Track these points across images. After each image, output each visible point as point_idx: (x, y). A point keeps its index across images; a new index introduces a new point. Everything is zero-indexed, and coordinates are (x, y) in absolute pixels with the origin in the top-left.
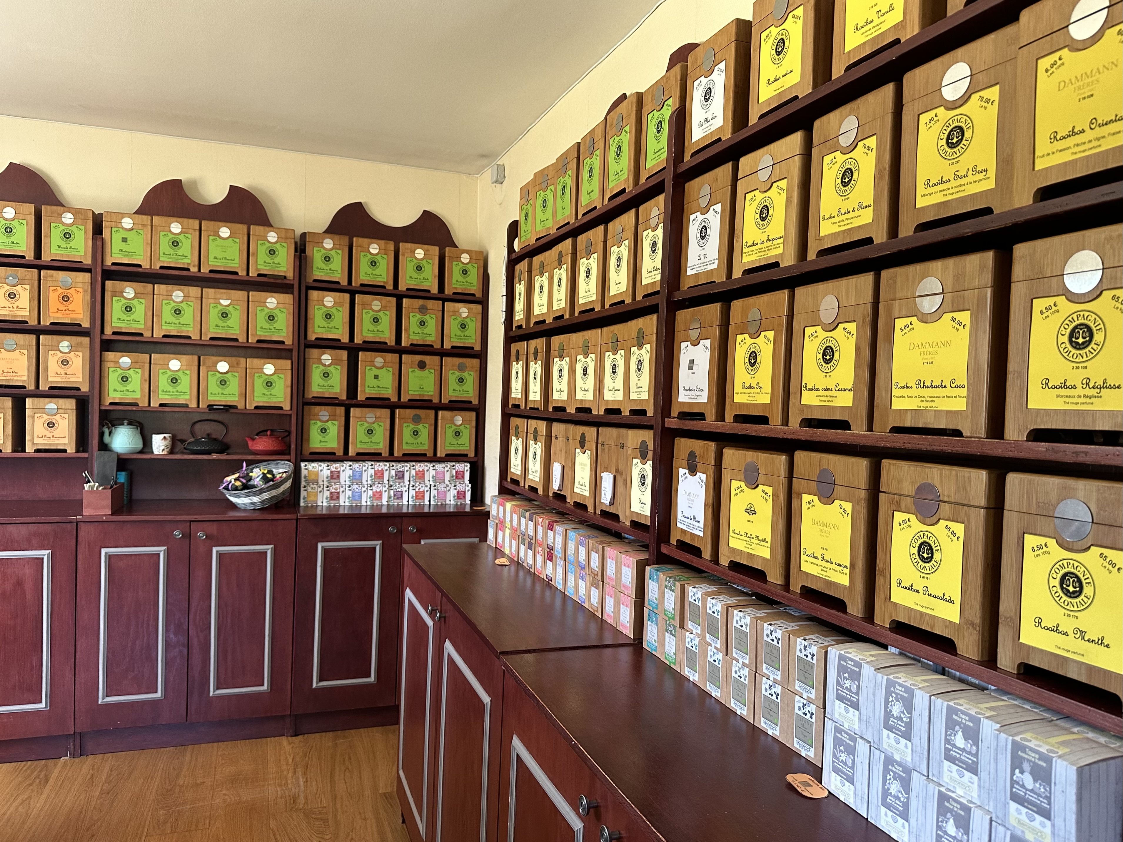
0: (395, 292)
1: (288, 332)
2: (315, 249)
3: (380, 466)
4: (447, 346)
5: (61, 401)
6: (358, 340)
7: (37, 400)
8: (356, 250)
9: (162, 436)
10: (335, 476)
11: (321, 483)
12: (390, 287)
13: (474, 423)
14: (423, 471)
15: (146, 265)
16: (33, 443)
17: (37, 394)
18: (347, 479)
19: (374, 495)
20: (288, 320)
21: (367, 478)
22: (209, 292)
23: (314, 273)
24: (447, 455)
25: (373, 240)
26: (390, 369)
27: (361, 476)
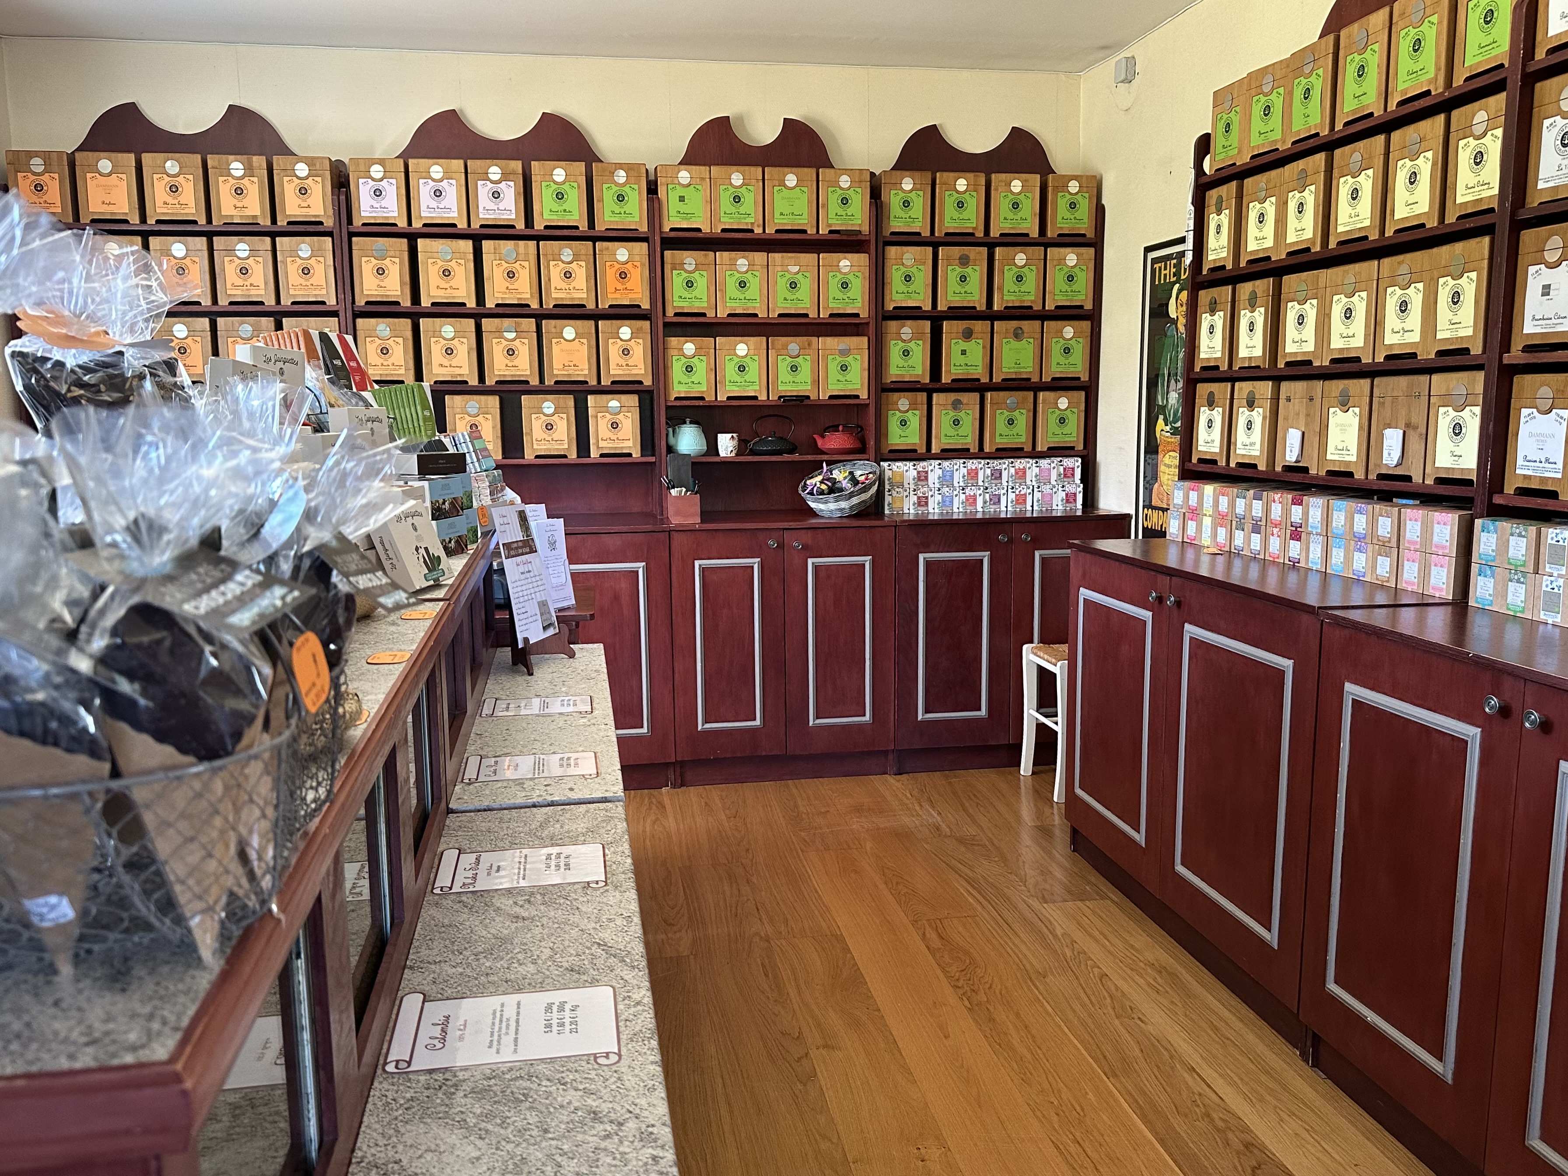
0: (986, 240)
1: (863, 302)
2: (893, 192)
3: (972, 464)
4: (1050, 306)
5: (624, 397)
6: (942, 307)
7: (599, 397)
8: (941, 188)
9: (730, 435)
10: (922, 477)
11: (906, 486)
12: (980, 234)
13: (1083, 407)
14: (1024, 468)
15: (706, 229)
16: (598, 447)
17: (600, 391)
18: (937, 481)
19: (967, 500)
20: (863, 286)
21: (958, 478)
22: (776, 257)
23: (892, 223)
24: (1049, 449)
25: (961, 174)
26: (980, 341)
27: (952, 476)
